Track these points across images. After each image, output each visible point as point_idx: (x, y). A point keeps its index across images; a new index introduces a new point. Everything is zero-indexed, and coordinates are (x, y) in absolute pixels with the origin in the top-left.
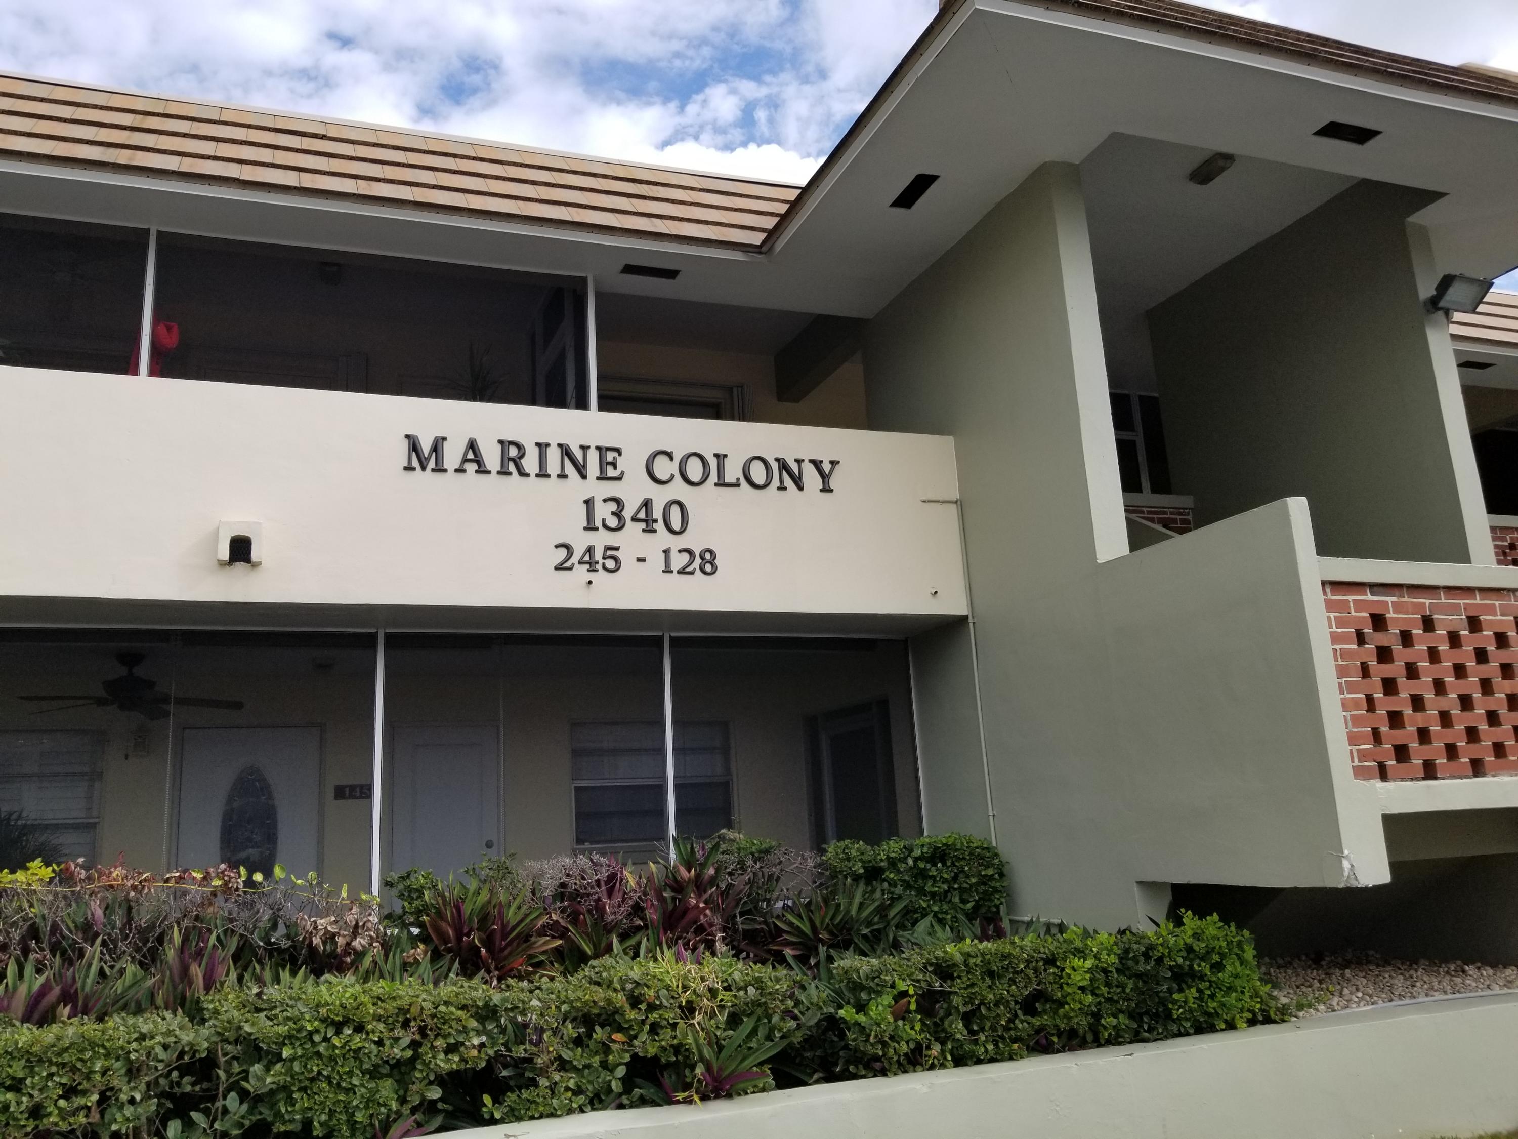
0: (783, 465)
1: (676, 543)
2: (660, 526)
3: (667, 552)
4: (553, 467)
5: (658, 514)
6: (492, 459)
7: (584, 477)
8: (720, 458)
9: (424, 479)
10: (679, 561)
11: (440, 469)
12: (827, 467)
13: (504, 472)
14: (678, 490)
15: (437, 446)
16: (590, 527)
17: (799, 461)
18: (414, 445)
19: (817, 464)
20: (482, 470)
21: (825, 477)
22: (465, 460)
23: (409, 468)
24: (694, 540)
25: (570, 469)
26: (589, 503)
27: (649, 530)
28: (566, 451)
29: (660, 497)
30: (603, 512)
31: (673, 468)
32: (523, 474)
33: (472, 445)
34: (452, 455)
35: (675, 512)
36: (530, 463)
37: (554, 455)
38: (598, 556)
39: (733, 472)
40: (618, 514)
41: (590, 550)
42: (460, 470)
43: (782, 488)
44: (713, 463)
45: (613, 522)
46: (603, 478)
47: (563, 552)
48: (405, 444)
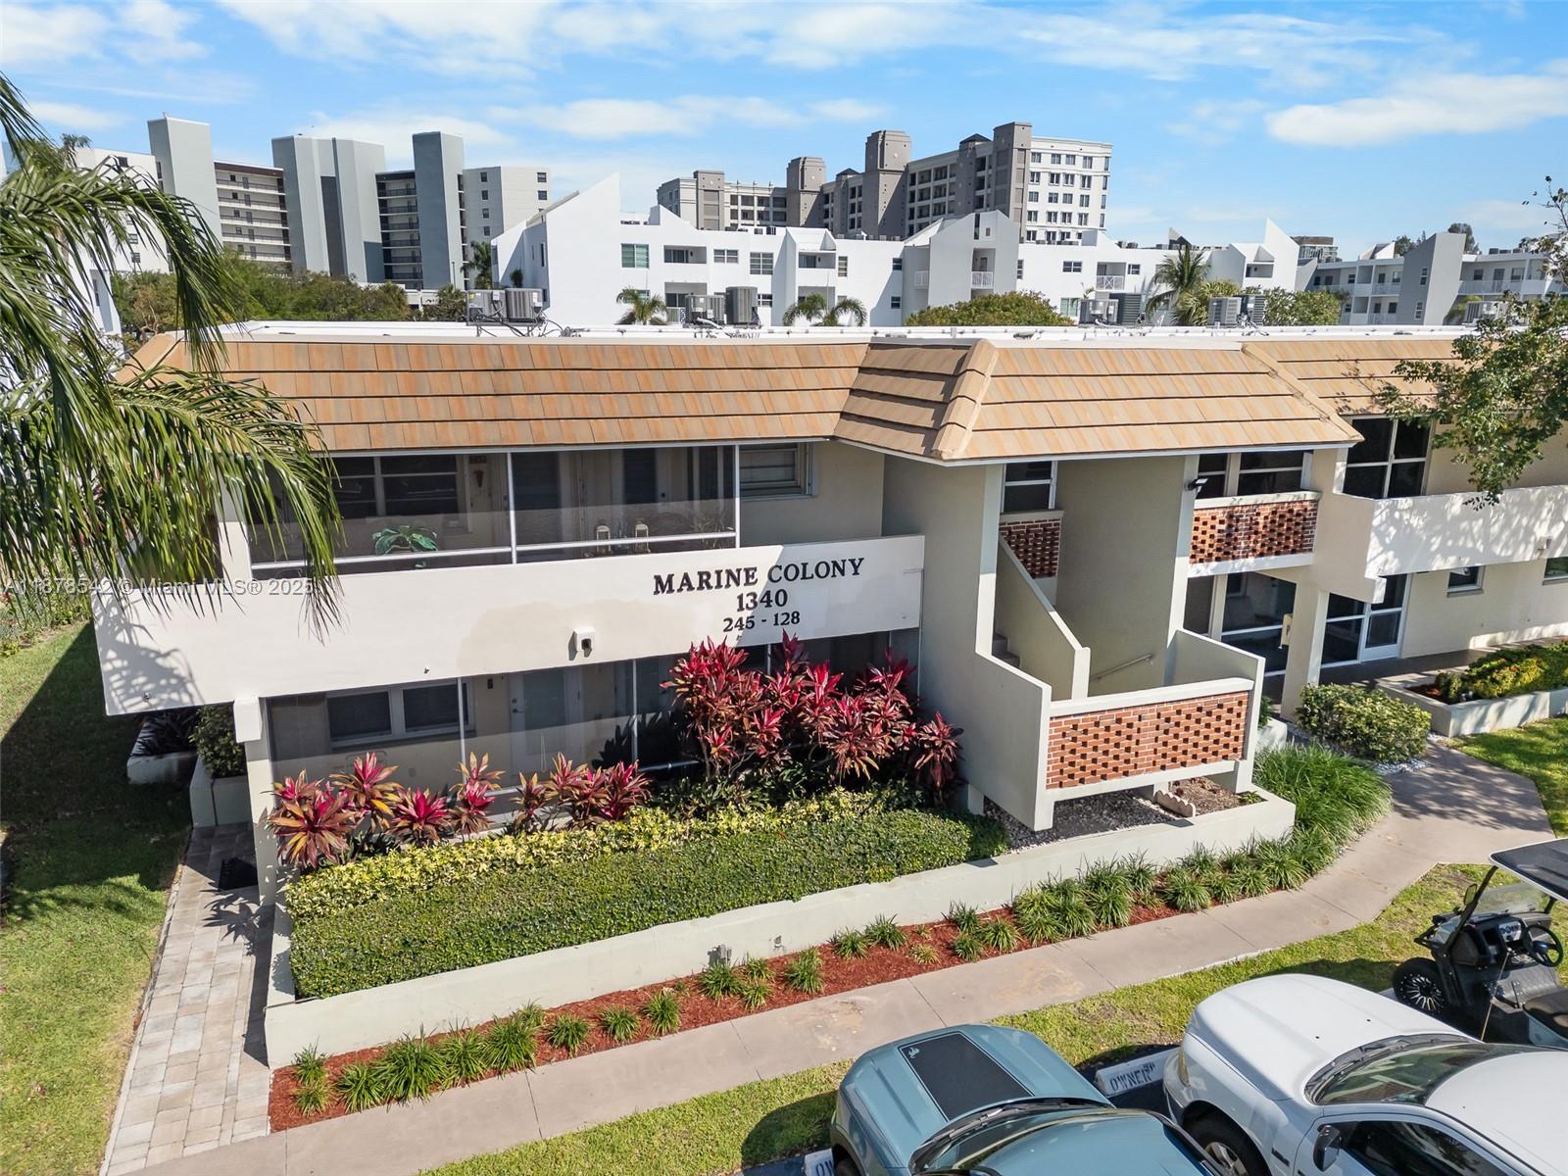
0: (835, 564)
1: (781, 610)
2: (773, 604)
3: (776, 616)
4: (724, 582)
5: (773, 598)
6: (695, 582)
7: (738, 584)
8: (805, 565)
9: (664, 596)
10: (781, 619)
11: (671, 590)
12: (857, 563)
13: (701, 588)
14: (784, 584)
15: (670, 578)
16: (741, 609)
17: (844, 561)
18: (658, 579)
19: (852, 561)
20: (691, 588)
21: (856, 568)
22: (682, 584)
23: (657, 592)
24: (789, 608)
25: (731, 582)
26: (740, 598)
27: (769, 605)
28: (729, 573)
29: (774, 589)
30: (747, 600)
31: (781, 573)
32: (709, 587)
33: (686, 576)
34: (676, 583)
35: (781, 595)
36: (713, 581)
37: (724, 576)
38: (744, 622)
39: (810, 571)
40: (753, 601)
41: (741, 620)
42: (680, 590)
43: (834, 576)
44: (801, 568)
45: (751, 605)
46: (747, 583)
47: (728, 623)
48: (654, 581)
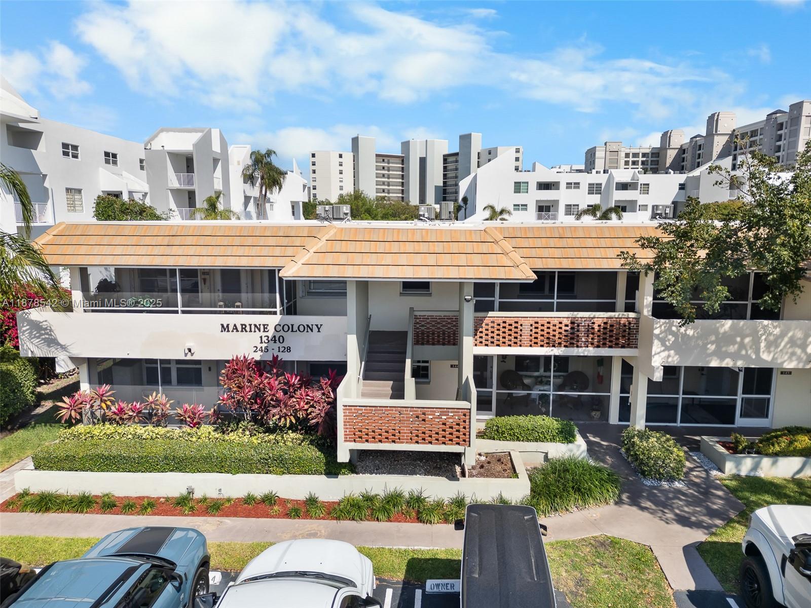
0: (308, 326)
1: (281, 345)
2: (277, 342)
3: (279, 347)
4: (253, 330)
5: (277, 339)
6: (239, 328)
7: (260, 331)
8: (292, 325)
9: (225, 333)
10: (282, 349)
11: (228, 331)
12: (319, 326)
13: (242, 331)
14: (282, 333)
15: (228, 326)
16: (261, 343)
17: (312, 325)
18: (222, 326)
19: (317, 325)
20: (237, 331)
21: (319, 329)
22: (233, 329)
23: (222, 331)
24: (285, 344)
25: (256, 330)
26: (261, 337)
27: (275, 342)
28: (255, 326)
29: (277, 335)
30: (264, 339)
31: (281, 328)
32: (246, 331)
33: (235, 325)
34: (231, 328)
35: (281, 338)
36: (248, 329)
37: (253, 327)
38: (263, 349)
39: (295, 328)
40: (267, 339)
41: (261, 347)
42: (233, 331)
43: (307, 332)
44: (290, 326)
45: (267, 341)
46: (264, 331)
47: (255, 348)
48: (221, 326)
